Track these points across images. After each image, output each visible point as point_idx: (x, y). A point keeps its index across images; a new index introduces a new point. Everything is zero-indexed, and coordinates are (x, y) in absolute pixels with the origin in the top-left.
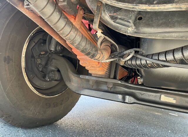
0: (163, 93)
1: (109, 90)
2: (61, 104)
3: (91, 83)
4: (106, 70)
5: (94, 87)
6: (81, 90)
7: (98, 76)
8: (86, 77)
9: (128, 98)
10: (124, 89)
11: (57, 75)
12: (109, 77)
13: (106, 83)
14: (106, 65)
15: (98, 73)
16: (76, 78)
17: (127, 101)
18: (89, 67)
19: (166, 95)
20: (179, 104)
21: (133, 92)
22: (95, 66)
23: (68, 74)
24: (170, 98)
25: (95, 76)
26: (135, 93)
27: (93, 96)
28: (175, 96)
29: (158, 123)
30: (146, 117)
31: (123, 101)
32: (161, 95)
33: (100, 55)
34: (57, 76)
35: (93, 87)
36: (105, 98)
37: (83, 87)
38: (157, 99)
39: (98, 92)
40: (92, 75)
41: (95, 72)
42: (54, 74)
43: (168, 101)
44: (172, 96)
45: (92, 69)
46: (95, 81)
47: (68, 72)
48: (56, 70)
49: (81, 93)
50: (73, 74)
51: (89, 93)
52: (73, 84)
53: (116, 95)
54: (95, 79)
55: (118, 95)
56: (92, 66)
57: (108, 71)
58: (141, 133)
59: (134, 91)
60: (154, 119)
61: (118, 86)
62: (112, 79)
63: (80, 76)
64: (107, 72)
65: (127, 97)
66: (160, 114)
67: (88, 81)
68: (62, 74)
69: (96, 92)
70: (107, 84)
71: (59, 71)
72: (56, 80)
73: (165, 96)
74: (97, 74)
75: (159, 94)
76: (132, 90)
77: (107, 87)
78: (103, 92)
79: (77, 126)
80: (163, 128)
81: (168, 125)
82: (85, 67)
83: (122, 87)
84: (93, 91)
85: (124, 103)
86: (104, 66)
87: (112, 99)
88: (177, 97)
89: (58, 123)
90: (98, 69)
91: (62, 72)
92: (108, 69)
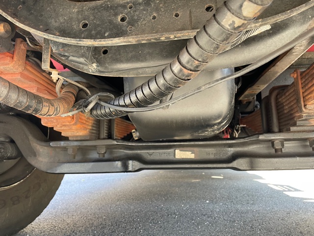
0: (177, 147)
1: (101, 157)
2: (27, 197)
3: (70, 151)
4: (90, 128)
5: (78, 158)
6: (56, 167)
7: (79, 139)
8: (60, 144)
9: (132, 164)
10: (125, 151)
11: (11, 149)
12: (99, 137)
13: (95, 147)
14: (88, 120)
15: (78, 134)
16: (46, 148)
17: (130, 169)
18: (58, 126)
19: (182, 149)
20: (199, 158)
21: (137, 154)
22: (68, 124)
23: (30, 144)
24: (187, 152)
25: (75, 139)
26: (140, 155)
27: (77, 172)
28: (192, 149)
29: (193, 194)
30: (177, 190)
31: (124, 170)
32: (175, 150)
33: (48, 108)
34: (10, 151)
35: (76, 158)
36: (97, 172)
37: (59, 160)
38: (171, 158)
39: (86, 164)
40: (70, 139)
41: (73, 133)
42: (3, 149)
43: (185, 157)
44: (188, 149)
45: (66, 130)
46: (78, 147)
47: (29, 141)
48: (7, 141)
49: (56, 171)
50: (39, 142)
51: (71, 169)
52: (42, 160)
53: (114, 162)
54: (76, 143)
55: (117, 162)
56: (63, 124)
57: (94, 128)
58: (166, 214)
59: (139, 152)
60: (189, 189)
61: (115, 148)
62: (104, 139)
63: (51, 144)
64: (93, 130)
65: (130, 162)
66: (197, 180)
67: (65, 149)
68: (18, 146)
69: (83, 164)
70: (96, 149)
71: (12, 141)
72: (9, 158)
73: (180, 151)
74: (77, 136)
75: (171, 150)
76: (136, 151)
77: (98, 153)
78: (92, 163)
79: (63, 227)
80: (199, 199)
81: (206, 194)
82: (53, 128)
83: (121, 149)
84: (76, 164)
85: (127, 172)
86: (84, 122)
87: (108, 171)
88: (196, 149)
89: (26, 231)
90: (74, 127)
91: (19, 142)
92: (94, 125)
